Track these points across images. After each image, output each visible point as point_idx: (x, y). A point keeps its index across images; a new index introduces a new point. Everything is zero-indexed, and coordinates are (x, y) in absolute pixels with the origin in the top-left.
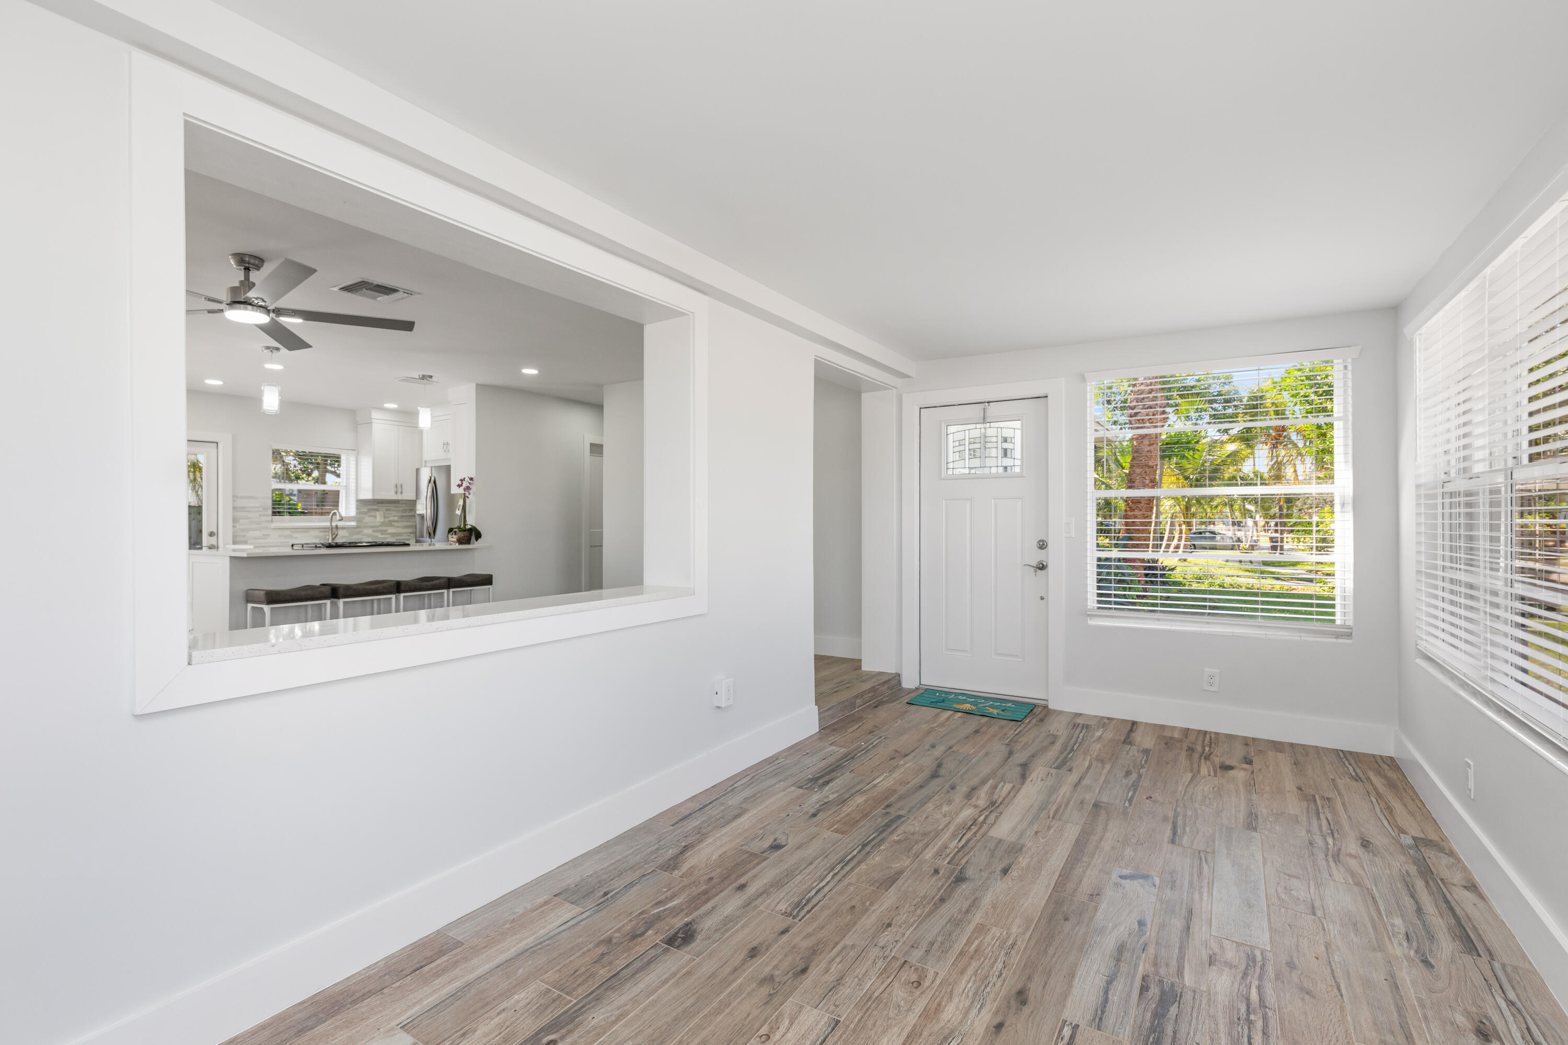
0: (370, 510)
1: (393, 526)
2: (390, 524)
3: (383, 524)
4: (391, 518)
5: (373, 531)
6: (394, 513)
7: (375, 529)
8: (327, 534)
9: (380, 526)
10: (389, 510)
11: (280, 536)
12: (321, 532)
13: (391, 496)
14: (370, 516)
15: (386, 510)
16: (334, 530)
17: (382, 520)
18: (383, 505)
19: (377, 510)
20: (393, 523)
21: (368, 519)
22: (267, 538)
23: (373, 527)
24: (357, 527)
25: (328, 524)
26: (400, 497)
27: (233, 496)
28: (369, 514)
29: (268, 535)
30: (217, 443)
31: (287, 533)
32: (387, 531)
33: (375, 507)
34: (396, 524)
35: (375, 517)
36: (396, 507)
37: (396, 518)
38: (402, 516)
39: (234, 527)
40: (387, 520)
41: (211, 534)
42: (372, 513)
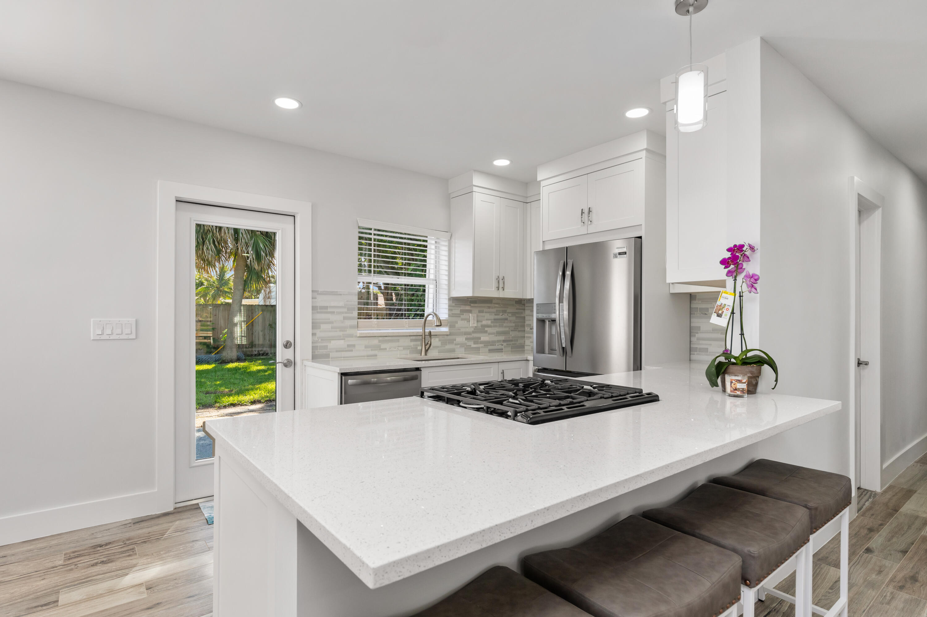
0: (463, 311)
1: (486, 332)
2: (482, 329)
3: (476, 330)
4: (484, 323)
5: (466, 339)
6: (487, 316)
7: (469, 336)
8: (419, 343)
9: (473, 332)
10: (482, 312)
11: (366, 347)
12: (412, 340)
13: (490, 292)
14: (462, 320)
15: (480, 312)
16: (428, 338)
17: (475, 325)
18: (476, 305)
19: (470, 311)
20: (486, 329)
21: (460, 324)
22: (352, 351)
23: (466, 333)
24: (450, 334)
25: (420, 330)
26: (501, 294)
27: (313, 291)
28: (462, 317)
29: (354, 346)
30: (294, 216)
31: (375, 342)
32: (480, 338)
33: (468, 308)
34: (489, 330)
35: (469, 321)
36: (489, 307)
37: (489, 322)
38: (494, 319)
39: (314, 334)
40: (480, 324)
41: (287, 345)
42: (465, 316)
